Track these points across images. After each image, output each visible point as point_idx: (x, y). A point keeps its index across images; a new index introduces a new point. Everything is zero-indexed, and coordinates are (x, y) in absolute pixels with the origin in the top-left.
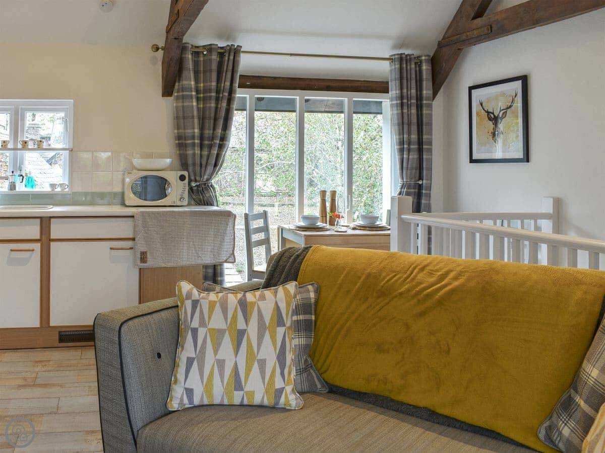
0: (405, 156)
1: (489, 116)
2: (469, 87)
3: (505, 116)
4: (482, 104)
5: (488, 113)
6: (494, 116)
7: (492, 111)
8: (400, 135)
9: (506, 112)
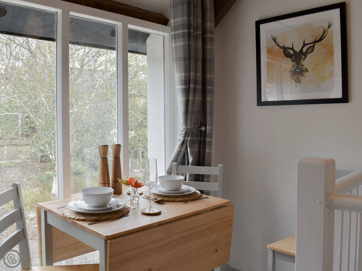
0: (191, 98)
1: (286, 52)
2: (256, 22)
3: (312, 51)
4: (275, 40)
5: (285, 49)
6: (294, 51)
7: (291, 47)
8: (186, 72)
9: (314, 46)
